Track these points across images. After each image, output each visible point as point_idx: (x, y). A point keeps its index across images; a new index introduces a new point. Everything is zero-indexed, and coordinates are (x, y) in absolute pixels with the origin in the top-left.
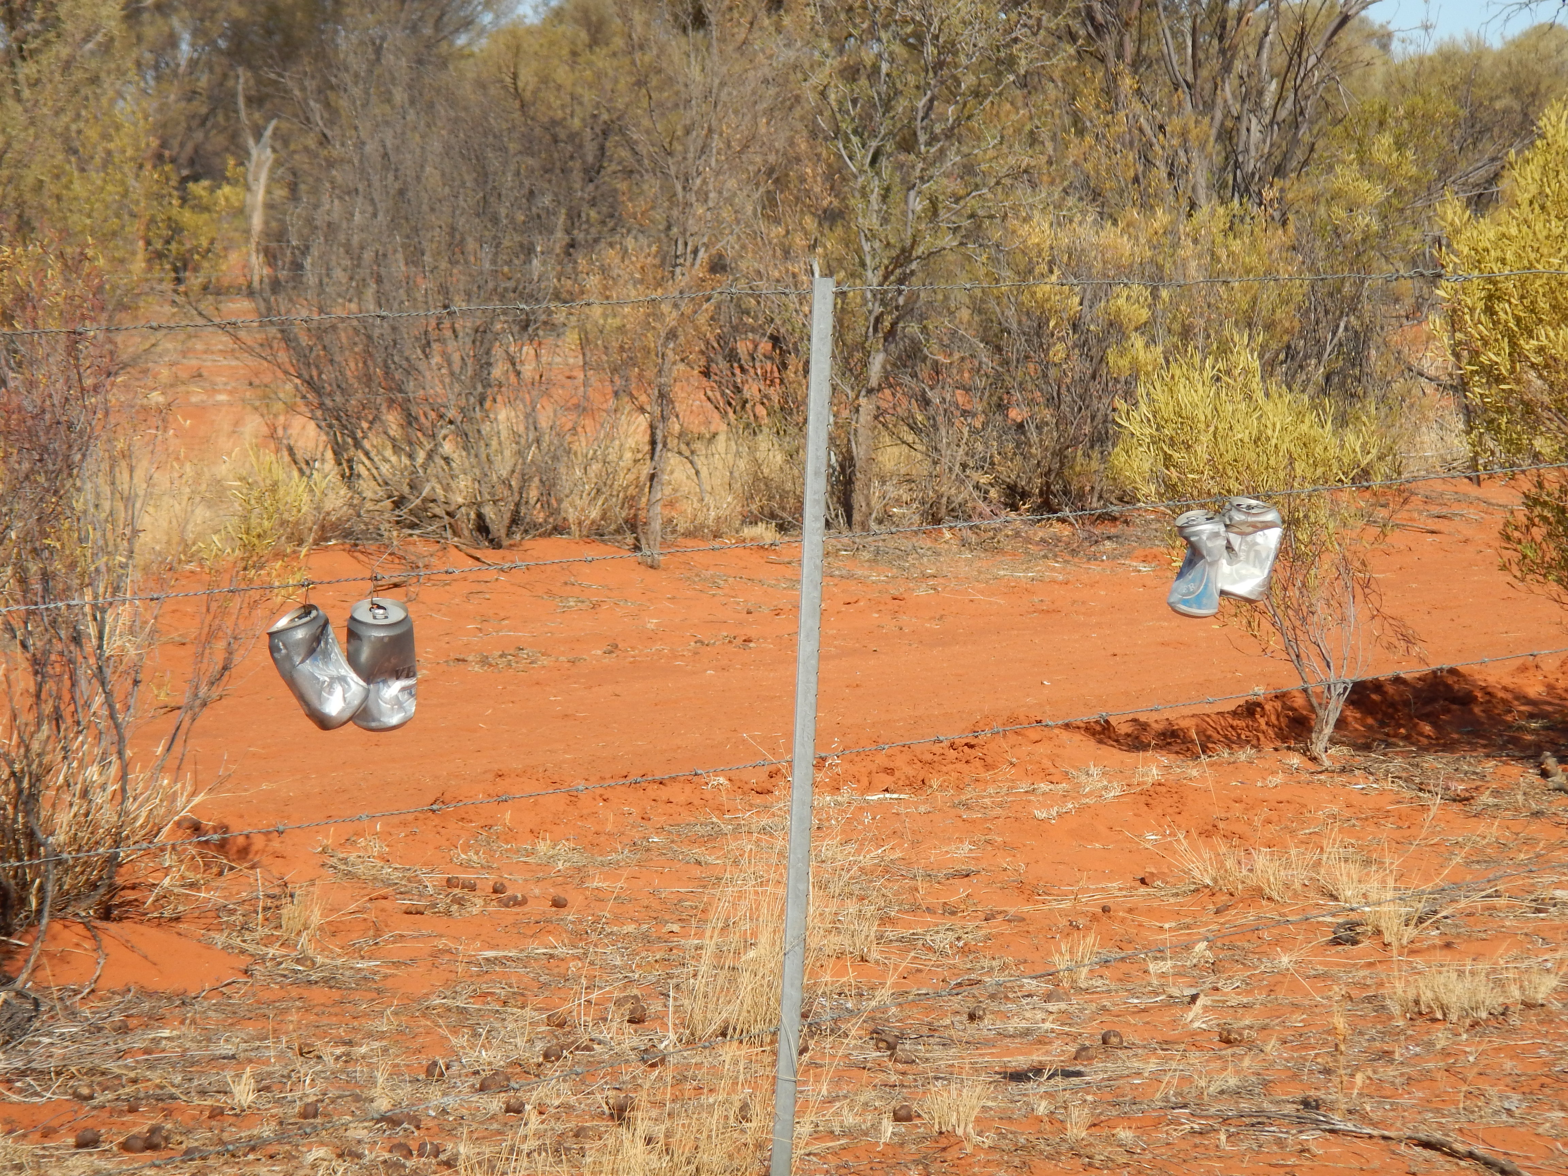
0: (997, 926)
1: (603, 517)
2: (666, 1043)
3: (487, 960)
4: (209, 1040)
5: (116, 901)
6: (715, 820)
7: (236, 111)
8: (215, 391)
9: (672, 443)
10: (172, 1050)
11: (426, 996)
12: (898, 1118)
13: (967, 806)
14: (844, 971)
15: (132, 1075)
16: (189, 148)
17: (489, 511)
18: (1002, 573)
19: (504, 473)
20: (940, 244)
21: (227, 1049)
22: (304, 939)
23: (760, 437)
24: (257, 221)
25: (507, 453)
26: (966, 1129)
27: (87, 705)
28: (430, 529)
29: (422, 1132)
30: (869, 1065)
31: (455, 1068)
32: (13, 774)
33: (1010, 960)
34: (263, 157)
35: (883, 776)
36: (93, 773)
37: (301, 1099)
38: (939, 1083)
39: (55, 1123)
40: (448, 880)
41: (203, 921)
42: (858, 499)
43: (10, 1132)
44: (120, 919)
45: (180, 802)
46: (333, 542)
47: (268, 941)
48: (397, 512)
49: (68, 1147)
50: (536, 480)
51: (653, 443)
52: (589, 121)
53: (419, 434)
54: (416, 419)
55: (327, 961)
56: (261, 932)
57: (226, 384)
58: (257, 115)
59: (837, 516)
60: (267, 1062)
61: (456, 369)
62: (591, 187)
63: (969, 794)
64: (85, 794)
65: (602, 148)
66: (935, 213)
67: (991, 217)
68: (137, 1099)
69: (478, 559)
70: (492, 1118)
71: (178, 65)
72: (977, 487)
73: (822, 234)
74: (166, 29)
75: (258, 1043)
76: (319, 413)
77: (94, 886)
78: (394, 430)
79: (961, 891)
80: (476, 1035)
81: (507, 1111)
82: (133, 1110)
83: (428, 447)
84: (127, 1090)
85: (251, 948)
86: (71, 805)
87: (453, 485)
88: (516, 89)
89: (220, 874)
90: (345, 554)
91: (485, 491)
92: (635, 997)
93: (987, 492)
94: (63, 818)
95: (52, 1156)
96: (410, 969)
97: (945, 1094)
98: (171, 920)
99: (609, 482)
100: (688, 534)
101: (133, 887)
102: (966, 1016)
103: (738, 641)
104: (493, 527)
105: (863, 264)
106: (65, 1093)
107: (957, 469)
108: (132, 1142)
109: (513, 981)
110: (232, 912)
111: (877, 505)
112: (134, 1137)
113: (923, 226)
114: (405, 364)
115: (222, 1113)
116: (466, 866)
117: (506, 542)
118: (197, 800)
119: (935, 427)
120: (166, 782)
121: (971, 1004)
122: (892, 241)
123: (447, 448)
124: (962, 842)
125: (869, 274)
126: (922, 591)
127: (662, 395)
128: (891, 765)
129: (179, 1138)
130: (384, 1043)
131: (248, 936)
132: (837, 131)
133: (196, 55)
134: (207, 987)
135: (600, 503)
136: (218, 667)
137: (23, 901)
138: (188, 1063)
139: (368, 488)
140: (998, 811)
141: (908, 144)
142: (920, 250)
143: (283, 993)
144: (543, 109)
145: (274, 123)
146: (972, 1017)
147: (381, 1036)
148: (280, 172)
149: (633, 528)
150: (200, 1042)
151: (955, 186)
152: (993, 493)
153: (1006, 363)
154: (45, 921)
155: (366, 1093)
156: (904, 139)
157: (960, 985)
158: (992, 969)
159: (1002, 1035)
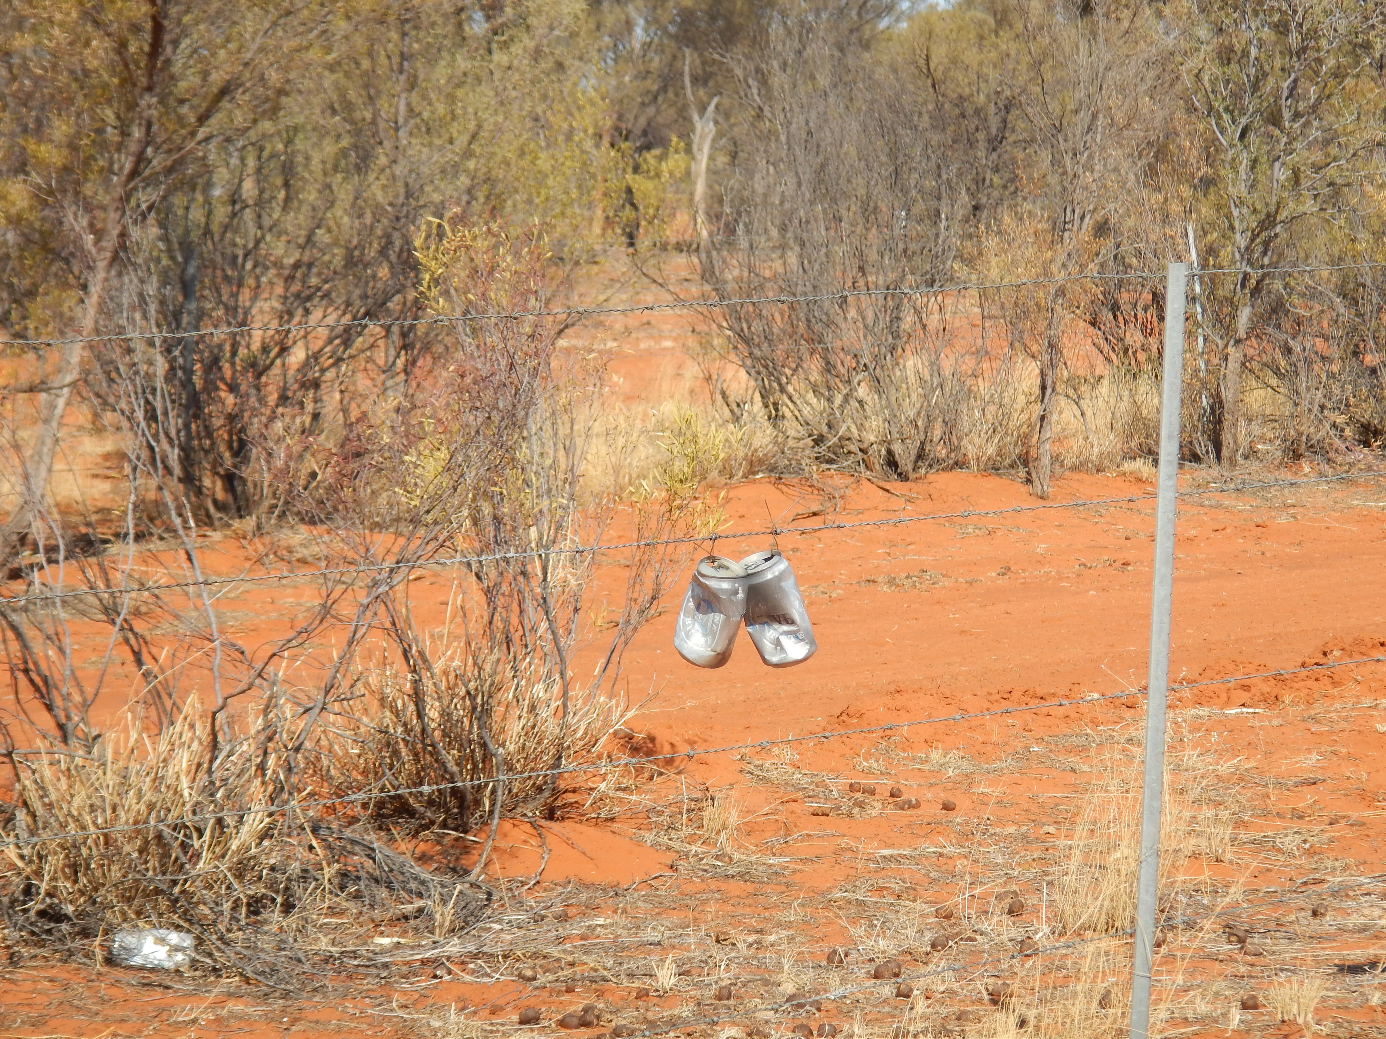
0: (1340, 830)
1: (999, 454)
2: (1040, 934)
3: (884, 857)
4: (638, 927)
5: (559, 803)
6: (1088, 731)
7: (683, 88)
8: (662, 338)
9: (1060, 388)
10: (605, 936)
11: (830, 890)
12: (1245, 1006)
13: (1315, 720)
14: (1200, 871)
15: (570, 958)
16: (642, 122)
17: (897, 448)
18: (1355, 503)
19: (911, 414)
20: (1301, 209)
21: (651, 935)
22: (723, 837)
23: (1140, 381)
24: (700, 188)
25: (914, 396)
26: (1306, 1018)
27: (534, 630)
28: (846, 464)
29: (823, 1014)
30: (1221, 957)
31: (854, 956)
32: (468, 693)
33: (1351, 861)
34: (706, 130)
35: (1240, 692)
36: (539, 690)
37: (716, 982)
38: (1283, 975)
39: (501, 1002)
40: (851, 785)
41: (634, 821)
42: (1226, 437)
43: (463, 1009)
44: (563, 819)
45: (615, 715)
46: (760, 475)
47: (691, 839)
48: (816, 449)
49: (512, 1024)
50: (940, 420)
51: (1043, 388)
52: (993, 97)
53: (837, 380)
54: (834, 367)
55: (743, 857)
56: (686, 831)
57: (671, 331)
58: (701, 92)
59: (1207, 452)
60: (688, 949)
61: (870, 321)
62: (995, 155)
63: (1317, 709)
64: (532, 708)
65: (1004, 121)
66: (1297, 182)
67: (1348, 185)
68: (573, 980)
69: (888, 491)
70: (884, 1001)
71: (633, 50)
72: (1334, 425)
73: (1197, 200)
74: (623, 17)
75: (681, 931)
76: (749, 362)
77: (540, 790)
78: (815, 376)
79: (1308, 797)
80: (872, 926)
81: (897, 996)
82: (569, 990)
83: (845, 392)
84: (565, 973)
85: (677, 845)
86: (520, 718)
87: (867, 424)
88: (929, 69)
89: (651, 778)
90: (771, 486)
91: (894, 430)
92: (1014, 892)
93: (1342, 430)
94: (515, 728)
95: (498, 1031)
96: (816, 865)
97: (1288, 985)
98: (607, 820)
99: (1004, 423)
100: (1074, 468)
101: (574, 791)
102: (1310, 913)
103: (1118, 564)
104: (901, 462)
105: (1232, 228)
106: (512, 974)
107: (1316, 408)
108: (568, 1020)
109: (907, 876)
110: (660, 813)
111: (1243, 442)
112: (570, 1015)
113: (1285, 194)
114: (824, 318)
115: (647, 995)
116: (867, 772)
117: (912, 476)
118: (629, 715)
119: (1296, 373)
120: (602, 699)
121: (1315, 901)
122: (1258, 207)
123: (862, 391)
124: (1310, 753)
125: (1238, 236)
126: (1283, 520)
127: (1051, 345)
128: (1247, 682)
129: (609, 1017)
130: (791, 932)
131: (673, 835)
132: (1211, 108)
133: (648, 40)
134: (637, 880)
135: (996, 441)
136: (648, 597)
137: (478, 803)
138: (619, 948)
139: (792, 428)
140: (1344, 725)
141: (1275, 119)
142: (1284, 214)
143: (704, 886)
144: (953, 86)
145: (716, 100)
146: (1315, 914)
147: (789, 925)
148: (723, 141)
149: (1026, 464)
150: (630, 929)
151: (1317, 156)
152: (1348, 432)
153: (1359, 315)
154: (496, 822)
155: (774, 978)
156: (1272, 113)
157: (1305, 883)
158: (1334, 869)
159: (1342, 930)
